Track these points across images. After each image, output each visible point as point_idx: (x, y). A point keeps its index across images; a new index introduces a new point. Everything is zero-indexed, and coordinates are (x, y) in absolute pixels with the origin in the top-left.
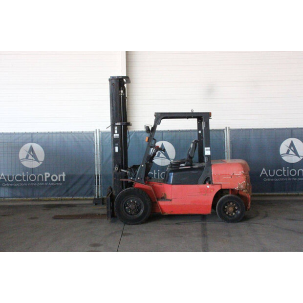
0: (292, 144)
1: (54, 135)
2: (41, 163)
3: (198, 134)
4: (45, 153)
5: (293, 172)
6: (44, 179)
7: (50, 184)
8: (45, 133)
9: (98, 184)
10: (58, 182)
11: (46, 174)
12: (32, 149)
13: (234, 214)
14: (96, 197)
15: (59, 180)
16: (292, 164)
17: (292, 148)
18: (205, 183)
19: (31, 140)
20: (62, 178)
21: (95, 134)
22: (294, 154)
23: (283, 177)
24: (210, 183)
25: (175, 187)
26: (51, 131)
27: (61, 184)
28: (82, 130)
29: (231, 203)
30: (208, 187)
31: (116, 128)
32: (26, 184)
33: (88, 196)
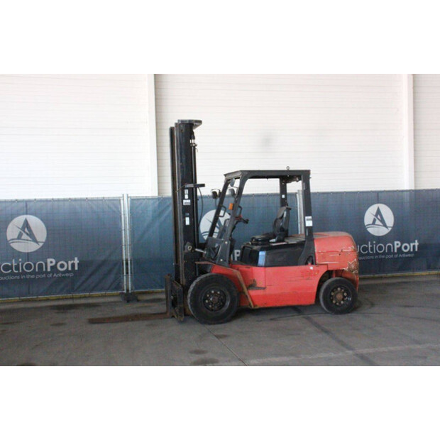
0: (379, 212)
1: (61, 203)
2: (41, 244)
3: (282, 199)
4: (47, 230)
5: (380, 248)
6: (46, 268)
7: (55, 275)
8: (47, 201)
9: (127, 273)
10: (67, 271)
11: (49, 260)
12: (26, 224)
13: (342, 302)
14: (125, 291)
15: (70, 269)
16: (379, 237)
17: (379, 217)
18: (306, 264)
19: (25, 211)
20: (73, 265)
21: (122, 201)
22: (381, 224)
23: (368, 254)
24: (312, 264)
25: (269, 269)
26: (56, 197)
27: (71, 275)
28: (102, 196)
29: (339, 289)
30: (311, 268)
31: (186, 191)
32: (18, 277)
33: (113, 290)
